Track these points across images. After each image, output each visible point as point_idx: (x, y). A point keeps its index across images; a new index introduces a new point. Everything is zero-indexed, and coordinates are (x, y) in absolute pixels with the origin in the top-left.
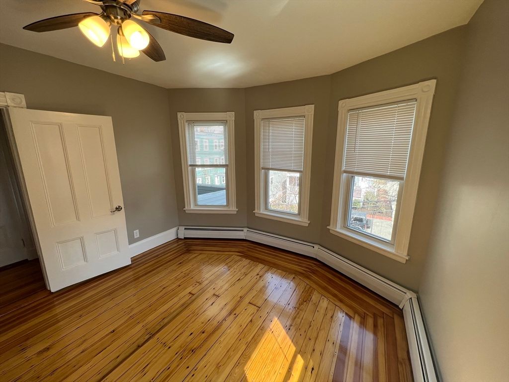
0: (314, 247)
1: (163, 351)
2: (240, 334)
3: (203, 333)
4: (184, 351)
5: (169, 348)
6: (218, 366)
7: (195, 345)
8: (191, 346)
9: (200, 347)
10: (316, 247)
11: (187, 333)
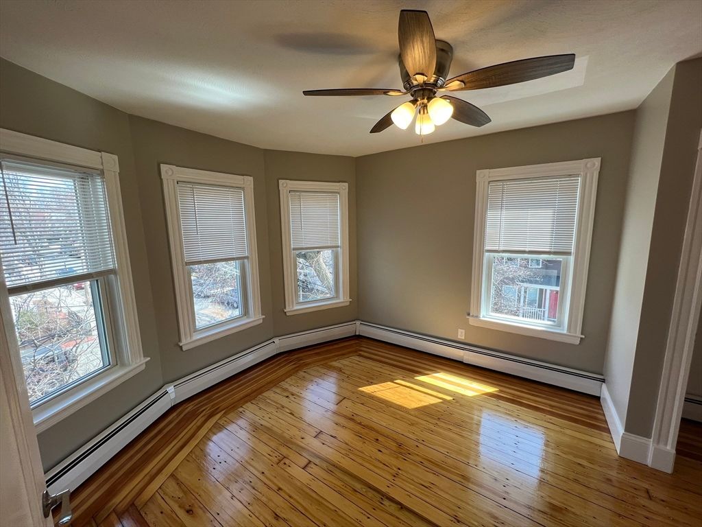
0: (274, 342)
1: (405, 474)
2: (377, 411)
3: (377, 440)
4: (401, 453)
5: (399, 469)
6: (412, 424)
7: (393, 445)
8: (394, 449)
9: (394, 440)
10: (276, 340)
11: (379, 456)
